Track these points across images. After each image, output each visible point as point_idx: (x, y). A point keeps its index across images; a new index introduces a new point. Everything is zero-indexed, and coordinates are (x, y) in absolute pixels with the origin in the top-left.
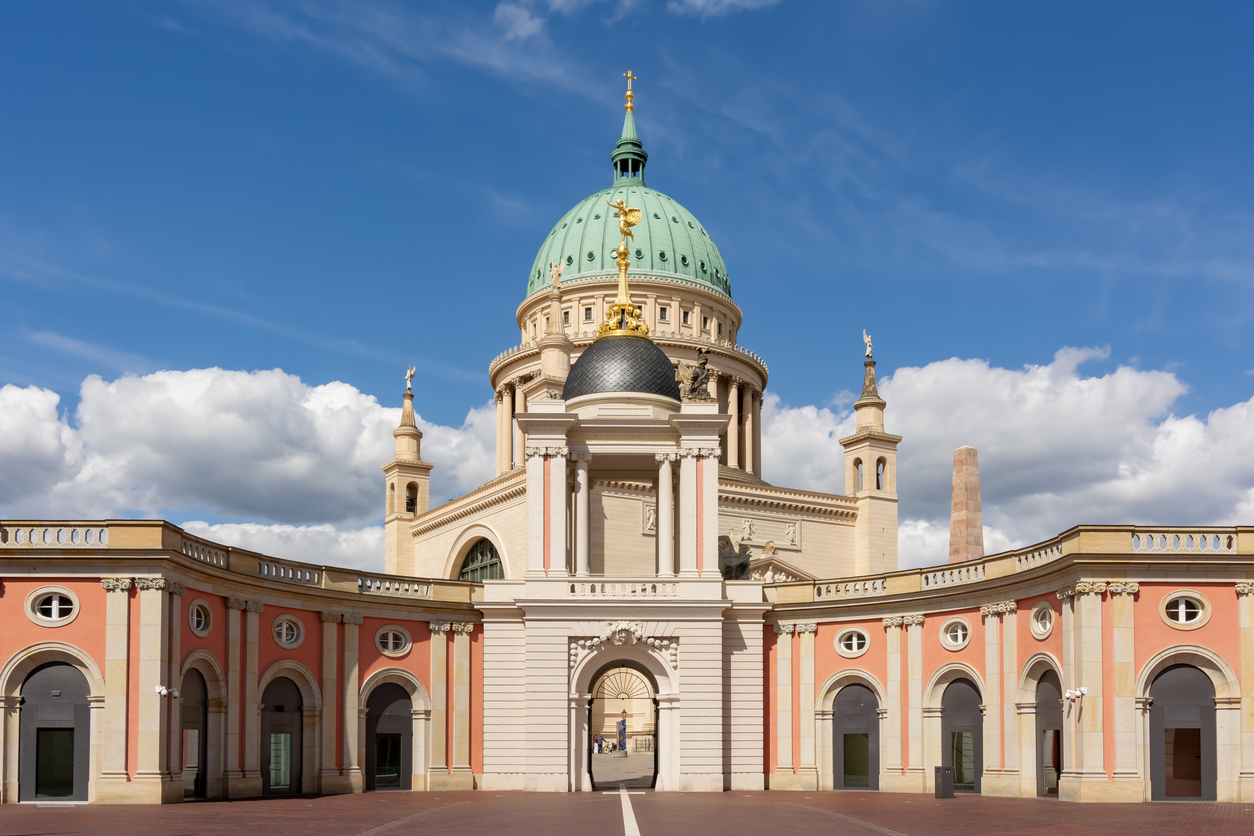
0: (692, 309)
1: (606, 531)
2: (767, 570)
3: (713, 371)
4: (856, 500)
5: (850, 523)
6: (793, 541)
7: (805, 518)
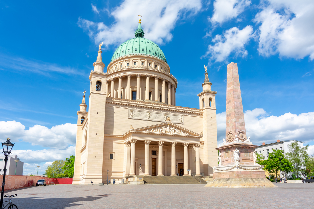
0: (151, 63)
1: (114, 117)
2: (168, 126)
3: (157, 77)
4: (203, 110)
5: (201, 116)
6: (181, 121)
7: (185, 115)
